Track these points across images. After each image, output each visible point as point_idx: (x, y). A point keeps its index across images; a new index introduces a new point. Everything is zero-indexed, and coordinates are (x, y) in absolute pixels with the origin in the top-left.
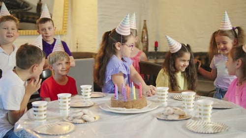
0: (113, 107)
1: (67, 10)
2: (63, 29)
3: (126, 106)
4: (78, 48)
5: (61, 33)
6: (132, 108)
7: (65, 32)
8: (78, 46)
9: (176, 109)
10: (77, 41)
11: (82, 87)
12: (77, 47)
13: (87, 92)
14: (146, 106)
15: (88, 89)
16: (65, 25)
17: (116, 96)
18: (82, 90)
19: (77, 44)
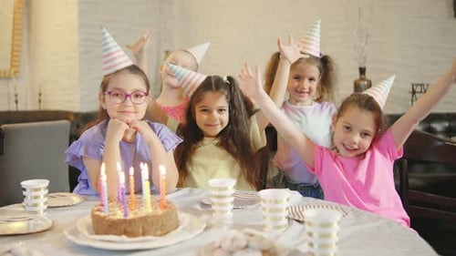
0: (97, 233)
1: (18, 29)
2: (12, 66)
3: (128, 230)
4: (42, 103)
5: (7, 75)
6: (144, 234)
7: (15, 72)
8: (42, 98)
9: (252, 235)
10: (40, 90)
11: (24, 184)
12: (40, 101)
13: (36, 197)
14: (177, 227)
15: (39, 189)
16: (16, 59)
17: (102, 205)
18: (24, 193)
19: (40, 95)
